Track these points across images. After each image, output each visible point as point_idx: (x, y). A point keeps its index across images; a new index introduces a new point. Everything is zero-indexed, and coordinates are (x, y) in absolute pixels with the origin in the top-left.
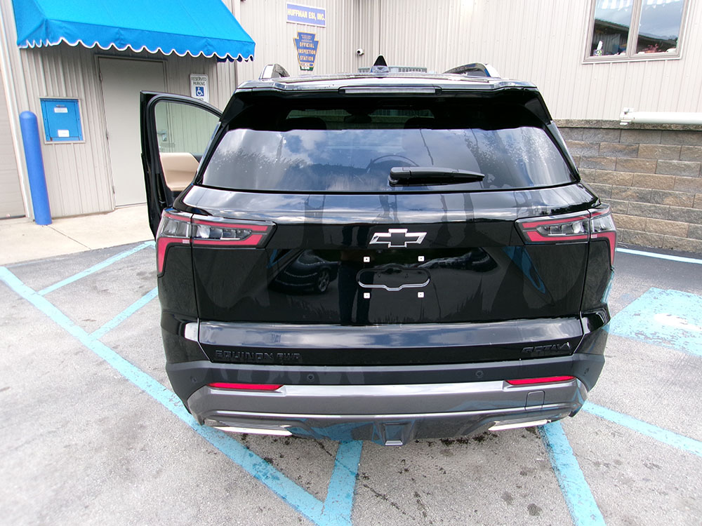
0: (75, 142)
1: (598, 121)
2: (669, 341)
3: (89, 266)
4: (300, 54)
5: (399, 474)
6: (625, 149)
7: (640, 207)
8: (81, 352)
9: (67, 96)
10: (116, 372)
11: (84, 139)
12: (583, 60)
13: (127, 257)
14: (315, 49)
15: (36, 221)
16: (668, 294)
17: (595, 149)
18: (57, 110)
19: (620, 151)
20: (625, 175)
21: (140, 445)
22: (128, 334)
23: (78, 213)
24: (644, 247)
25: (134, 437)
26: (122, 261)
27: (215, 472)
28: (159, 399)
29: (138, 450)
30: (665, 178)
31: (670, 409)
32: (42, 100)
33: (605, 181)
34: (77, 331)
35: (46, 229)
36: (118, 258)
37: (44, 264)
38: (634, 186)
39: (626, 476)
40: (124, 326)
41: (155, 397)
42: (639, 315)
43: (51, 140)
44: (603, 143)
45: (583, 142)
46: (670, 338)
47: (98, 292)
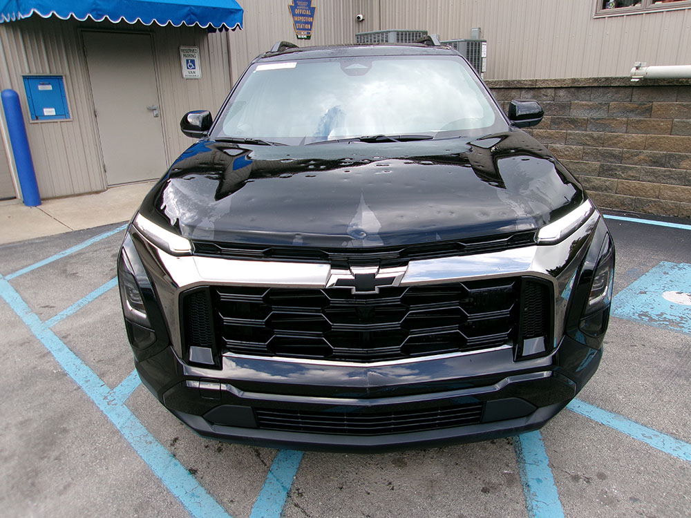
0: (62, 120)
1: (607, 79)
2: (678, 324)
3: (66, 248)
4: (296, 22)
5: (339, 490)
6: (637, 109)
7: (653, 173)
8: (28, 342)
9: (51, 73)
10: (57, 364)
11: (71, 117)
12: (594, 14)
13: (108, 237)
14: (312, 16)
15: (26, 203)
16: (680, 269)
17: (604, 110)
18: (41, 88)
19: (632, 111)
20: (637, 137)
21: (56, 453)
22: (83, 321)
23: (69, 193)
24: (658, 216)
25: (52, 443)
26: (100, 243)
27: (129, 487)
28: (93, 397)
29: (52, 458)
30: (682, 140)
31: (671, 407)
32: (25, 78)
33: (615, 145)
34: (31, 320)
35: (34, 210)
36: (97, 239)
37: (20, 246)
38: (647, 149)
39: (610, 495)
40: (83, 312)
41: (89, 394)
42: (645, 293)
43: (37, 119)
44: (613, 103)
45: (591, 103)
46: (678, 320)
47: (66, 277)
